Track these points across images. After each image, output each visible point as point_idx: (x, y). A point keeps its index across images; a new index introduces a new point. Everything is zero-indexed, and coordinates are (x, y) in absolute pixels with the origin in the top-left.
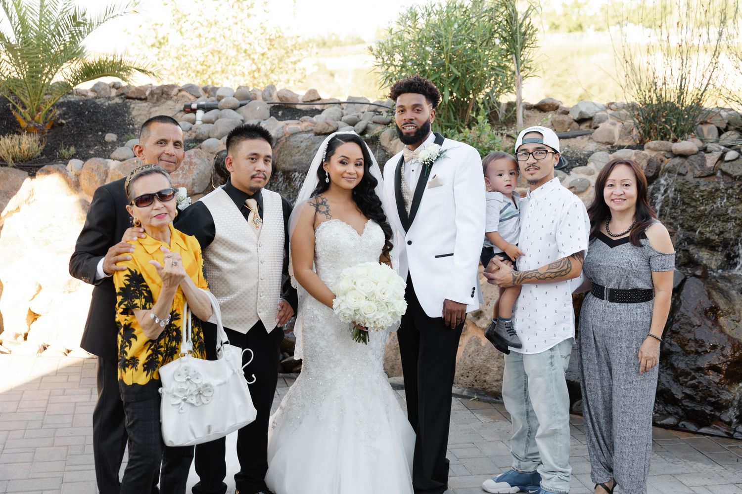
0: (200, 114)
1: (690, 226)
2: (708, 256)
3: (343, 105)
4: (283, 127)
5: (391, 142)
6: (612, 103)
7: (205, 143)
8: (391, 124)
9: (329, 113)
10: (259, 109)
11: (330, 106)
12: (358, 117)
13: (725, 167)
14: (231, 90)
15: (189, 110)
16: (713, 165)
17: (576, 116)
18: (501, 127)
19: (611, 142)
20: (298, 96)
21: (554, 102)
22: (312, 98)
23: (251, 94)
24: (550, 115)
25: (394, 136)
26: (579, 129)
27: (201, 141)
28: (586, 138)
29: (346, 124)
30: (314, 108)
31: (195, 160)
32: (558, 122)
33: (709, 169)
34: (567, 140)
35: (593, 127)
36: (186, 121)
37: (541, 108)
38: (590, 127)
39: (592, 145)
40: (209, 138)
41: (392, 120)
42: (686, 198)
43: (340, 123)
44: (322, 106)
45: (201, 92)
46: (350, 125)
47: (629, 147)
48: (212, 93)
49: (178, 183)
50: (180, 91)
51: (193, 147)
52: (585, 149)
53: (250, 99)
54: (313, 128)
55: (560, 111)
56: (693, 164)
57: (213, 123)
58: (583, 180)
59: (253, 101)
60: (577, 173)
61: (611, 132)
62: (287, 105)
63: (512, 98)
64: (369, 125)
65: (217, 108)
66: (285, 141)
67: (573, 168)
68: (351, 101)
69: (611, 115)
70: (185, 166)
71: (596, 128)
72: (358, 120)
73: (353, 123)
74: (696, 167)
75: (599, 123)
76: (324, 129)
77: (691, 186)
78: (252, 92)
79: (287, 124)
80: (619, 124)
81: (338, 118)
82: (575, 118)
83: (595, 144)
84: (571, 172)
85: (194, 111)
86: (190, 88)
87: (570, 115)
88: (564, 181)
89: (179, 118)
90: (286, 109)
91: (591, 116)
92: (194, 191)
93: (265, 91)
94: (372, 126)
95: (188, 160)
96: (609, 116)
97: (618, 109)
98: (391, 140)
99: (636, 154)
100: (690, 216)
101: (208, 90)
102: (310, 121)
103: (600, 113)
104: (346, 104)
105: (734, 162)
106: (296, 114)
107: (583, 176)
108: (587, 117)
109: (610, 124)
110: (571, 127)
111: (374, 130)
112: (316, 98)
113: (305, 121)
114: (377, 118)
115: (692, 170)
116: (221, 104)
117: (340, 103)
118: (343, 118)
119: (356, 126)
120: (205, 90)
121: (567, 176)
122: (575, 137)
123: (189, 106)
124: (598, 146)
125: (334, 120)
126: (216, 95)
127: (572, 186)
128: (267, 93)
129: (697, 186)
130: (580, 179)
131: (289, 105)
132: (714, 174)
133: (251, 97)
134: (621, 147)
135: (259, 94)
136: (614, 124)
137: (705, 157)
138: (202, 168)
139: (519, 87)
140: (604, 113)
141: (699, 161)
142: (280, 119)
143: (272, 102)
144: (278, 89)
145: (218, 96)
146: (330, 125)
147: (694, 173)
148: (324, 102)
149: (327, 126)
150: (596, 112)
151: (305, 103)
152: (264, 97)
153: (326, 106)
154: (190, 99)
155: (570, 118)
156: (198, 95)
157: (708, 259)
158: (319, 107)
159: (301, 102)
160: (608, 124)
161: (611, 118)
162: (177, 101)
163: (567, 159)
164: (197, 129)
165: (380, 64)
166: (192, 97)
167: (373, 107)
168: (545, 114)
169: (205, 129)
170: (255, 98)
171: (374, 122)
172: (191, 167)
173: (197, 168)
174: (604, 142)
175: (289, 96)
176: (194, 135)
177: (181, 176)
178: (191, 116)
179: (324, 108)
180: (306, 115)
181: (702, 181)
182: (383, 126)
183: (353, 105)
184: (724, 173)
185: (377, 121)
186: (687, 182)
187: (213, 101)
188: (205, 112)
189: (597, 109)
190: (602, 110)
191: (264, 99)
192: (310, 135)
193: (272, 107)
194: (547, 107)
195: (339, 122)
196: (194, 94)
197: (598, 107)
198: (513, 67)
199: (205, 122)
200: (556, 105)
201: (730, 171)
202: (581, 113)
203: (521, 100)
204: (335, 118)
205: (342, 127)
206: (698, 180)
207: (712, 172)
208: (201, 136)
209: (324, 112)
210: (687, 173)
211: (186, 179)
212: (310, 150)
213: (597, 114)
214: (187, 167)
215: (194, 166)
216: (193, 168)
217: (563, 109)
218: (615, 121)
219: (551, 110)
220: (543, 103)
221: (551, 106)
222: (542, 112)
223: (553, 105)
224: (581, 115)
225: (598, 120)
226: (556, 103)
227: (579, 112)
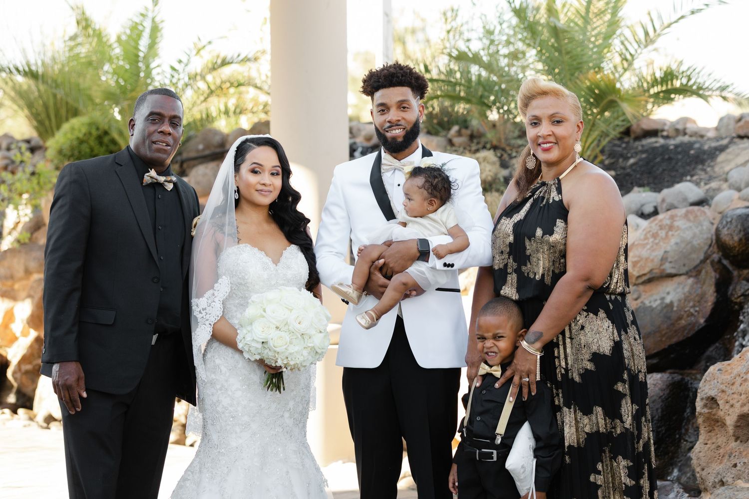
7: (716, 198)
70: (659, 232)
92: (664, 270)
138: (688, 235)
172: (670, 233)
173: (678, 235)
177: (648, 247)
211: (653, 251)
214: (662, 233)
215: (676, 231)
216: (673, 235)
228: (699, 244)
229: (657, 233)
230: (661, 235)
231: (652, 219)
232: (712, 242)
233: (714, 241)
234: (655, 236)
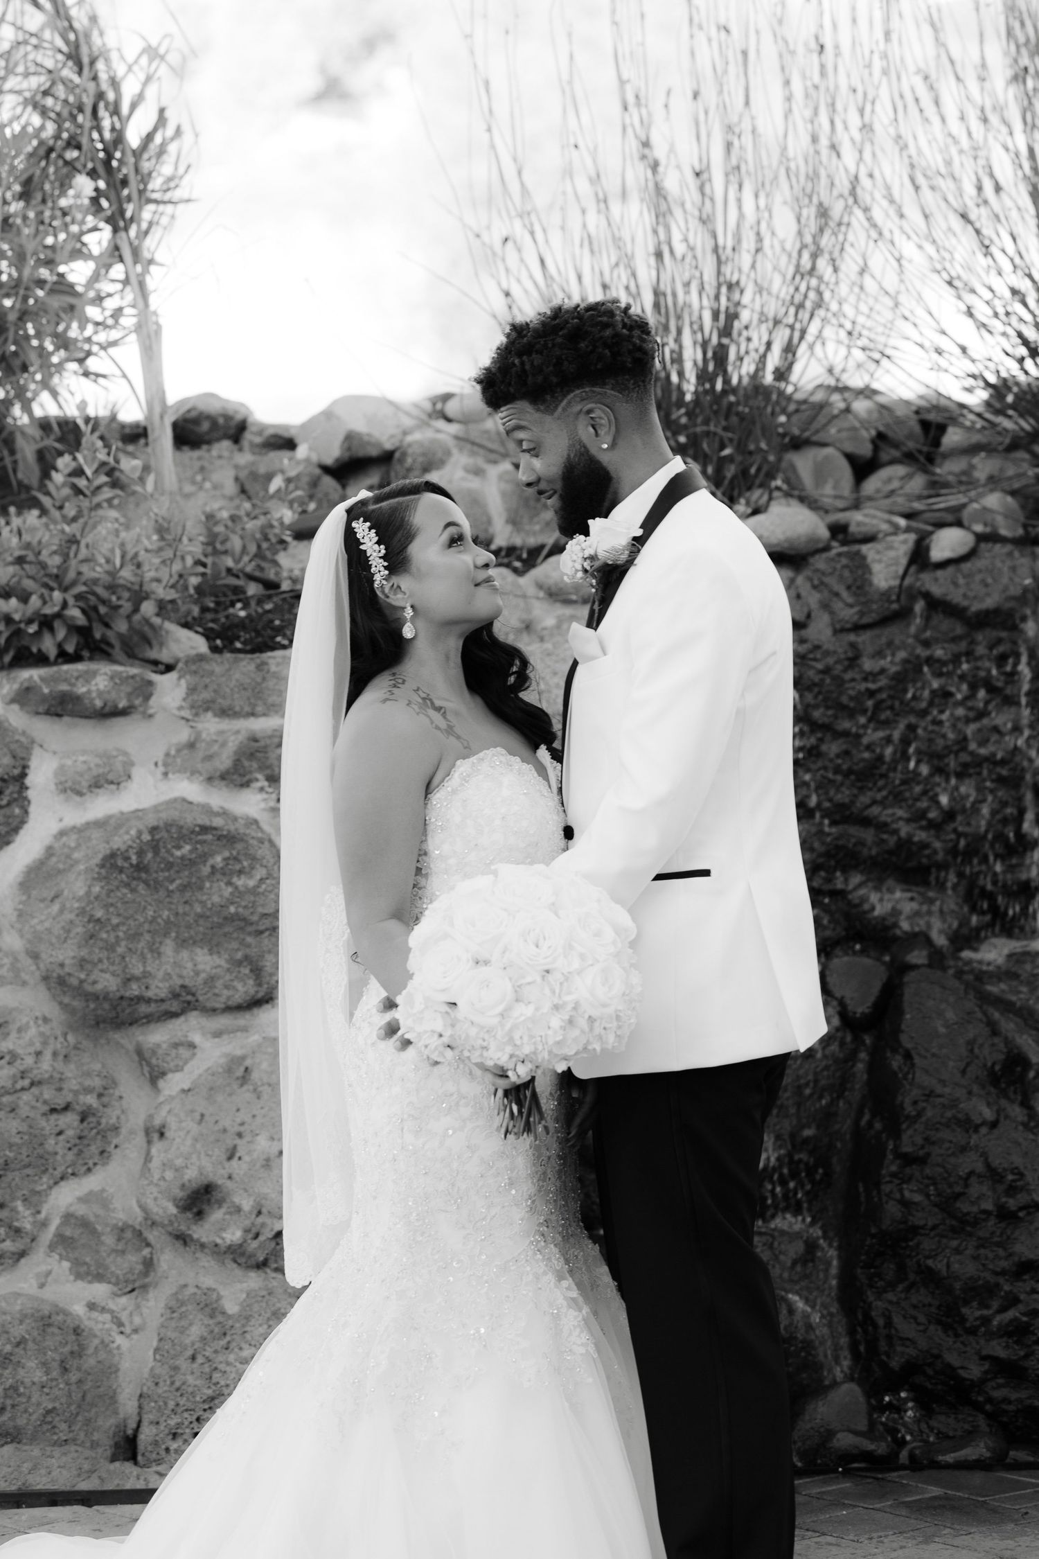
1: (841, 807)
2: (914, 905)
6: (447, 397)
13: (937, 584)
16: (896, 583)
17: (332, 453)
19: (484, 534)
21: (229, 406)
33: (885, 595)
37: (184, 431)
42: (816, 707)
55: (258, 440)
56: (826, 585)
61: (476, 501)
69: (457, 438)
74: (837, 595)
75: (426, 470)
77: (830, 660)
80: (496, 472)
82: (329, 460)
87: (302, 451)
91: (388, 446)
96: (451, 443)
100: (837, 770)
103: (416, 436)
105: (966, 566)
108: (374, 452)
109: (467, 470)
115: (825, 606)
129: (853, 660)
132: (901, 615)
134: (535, 554)
136: (478, 472)
137: (864, 558)
140: (431, 434)
141: (846, 573)
147: (832, 613)
150: (405, 433)
155: (305, 462)
157: (917, 914)
160: (460, 473)
161: (461, 449)
168: (196, 454)
181: (863, 638)
184: (935, 605)
186: (817, 647)
189: (408, 422)
190: (423, 424)
194: (205, 427)
197: (408, 414)
200: (239, 417)
201: (956, 597)
202: (350, 437)
206: (852, 637)
207: (895, 606)
210: (809, 616)
213: (408, 438)
217: (271, 431)
218: (480, 462)
219: (219, 440)
220: (193, 414)
221: (221, 421)
222: (186, 448)
223: (228, 418)
224: (349, 449)
225: (420, 459)
226: (236, 412)
227: (341, 437)
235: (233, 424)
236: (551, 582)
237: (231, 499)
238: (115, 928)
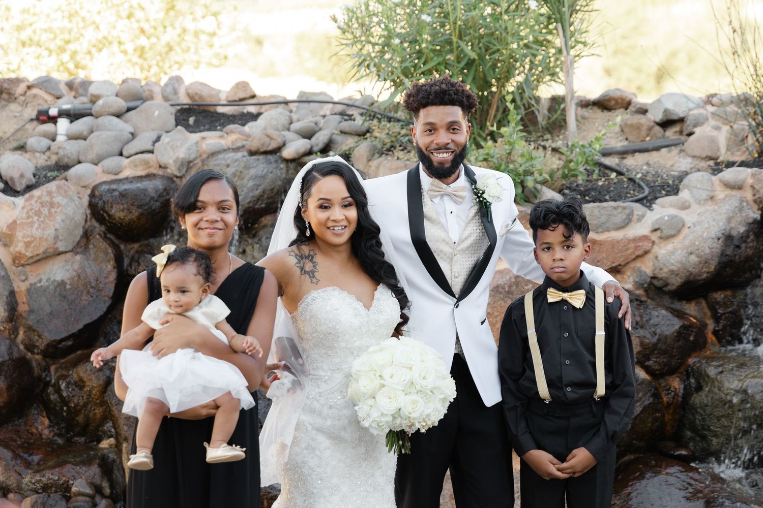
0: (63, 124)
3: (292, 105)
4: (197, 143)
5: (370, 163)
6: (713, 96)
7: (73, 171)
8: (368, 135)
9: (270, 118)
10: (158, 115)
11: (271, 109)
12: (316, 124)
14: (111, 84)
15: (45, 118)
17: (659, 117)
18: (542, 136)
19: (714, 156)
20: (220, 91)
21: (624, 95)
22: (242, 95)
23: (144, 91)
24: (619, 117)
25: (374, 154)
26: (663, 137)
27: (67, 167)
28: (675, 151)
29: (296, 136)
30: (245, 111)
31: (58, 199)
32: (632, 126)
34: (646, 154)
35: (685, 133)
36: (40, 136)
37: (604, 104)
38: (681, 132)
39: (685, 161)
40: (80, 162)
41: (370, 128)
43: (289, 135)
44: (258, 107)
45: (64, 89)
46: (304, 137)
47: (743, 164)
48: (81, 91)
49: (32, 236)
50: (29, 87)
51: (54, 179)
52: (674, 168)
53: (143, 100)
54: (244, 143)
55: (634, 109)
57: (85, 139)
58: (673, 217)
59: (148, 103)
60: (663, 206)
61: (713, 141)
62: (201, 108)
63: (557, 89)
64: (334, 137)
65: (91, 115)
66: (200, 164)
67: (656, 198)
68: (304, 99)
69: (713, 114)
70: (42, 209)
71: (690, 134)
72: (317, 129)
73: (308, 135)
75: (695, 126)
76: (263, 145)
78: (145, 88)
79: (204, 138)
80: (726, 128)
81: (284, 126)
82: (658, 120)
83: (690, 160)
84: (654, 206)
85: (53, 120)
86: (46, 83)
87: (649, 115)
88: (644, 220)
89: (30, 131)
90: (200, 113)
91: (682, 115)
92: (57, 248)
93: (166, 85)
94: (339, 138)
95: (47, 199)
96: (709, 115)
97: (722, 104)
98: (369, 160)
99: (753, 175)
101: (75, 86)
102: (240, 133)
103: (695, 112)
104: (296, 104)
106: (216, 121)
107: (673, 211)
108: (675, 118)
109: (712, 128)
110: (652, 133)
111: (342, 143)
112: (248, 95)
113: (232, 132)
114: (346, 125)
116: (96, 108)
117: (286, 103)
118: (293, 127)
119: (314, 139)
120: (70, 85)
121: (648, 212)
122: (657, 149)
123: (46, 112)
124: (694, 162)
125: (277, 130)
126: (89, 95)
127: (656, 227)
128: (169, 89)
130: (668, 216)
131: (206, 108)
133: (145, 95)
134: (730, 165)
135: (157, 90)
136: (717, 128)
138: (70, 210)
139: (568, 74)
140: (702, 111)
142: (192, 129)
143: (178, 102)
144: (188, 81)
145: (92, 95)
146: (271, 139)
148: (262, 101)
149: (267, 139)
150: (690, 110)
151: (231, 103)
152: (166, 94)
153: (264, 107)
154: (46, 101)
155: (649, 120)
156: (58, 94)
158: (253, 110)
159: (225, 102)
160: (709, 129)
161: (713, 118)
162: (25, 104)
163: (647, 185)
164: (59, 148)
165: (348, 42)
166: (49, 98)
167: (339, 108)
168: (609, 114)
169: (72, 149)
170: (151, 98)
171: (342, 132)
172: (53, 210)
173: (61, 211)
174: (704, 156)
175: (205, 93)
176: (54, 158)
177: (36, 225)
178: (49, 127)
179: (262, 111)
180: (234, 123)
182: (356, 138)
183: (306, 105)
185: (347, 130)
187: (84, 103)
188: (72, 122)
189: (691, 105)
190: (698, 106)
191: (166, 99)
192: (239, 155)
193: (179, 111)
194: (613, 103)
195: (286, 133)
196: (53, 92)
197: (693, 102)
198: (558, 42)
199: (72, 137)
200: (627, 99)
202: (666, 111)
203: (572, 92)
204: (280, 127)
205: (293, 141)
208: (66, 160)
209: (261, 117)
211: (44, 229)
212: (242, 179)
213: (691, 113)
214: (45, 211)
215: (58, 208)
216: (56, 212)
217: (638, 106)
218: (719, 124)
219: (619, 108)
220: (607, 98)
221: (620, 101)
222: (605, 111)
223: (623, 99)
224: (666, 115)
225: (693, 122)
226: (626, 97)
227: (662, 110)
228: (79, 220)
229: (39, 210)
230: (44, 212)
231: (27, 196)
232: (87, 216)
233: (89, 216)
234: (38, 213)
235: (625, 102)
236: (725, 179)
237: (617, 133)
238: (496, 317)
